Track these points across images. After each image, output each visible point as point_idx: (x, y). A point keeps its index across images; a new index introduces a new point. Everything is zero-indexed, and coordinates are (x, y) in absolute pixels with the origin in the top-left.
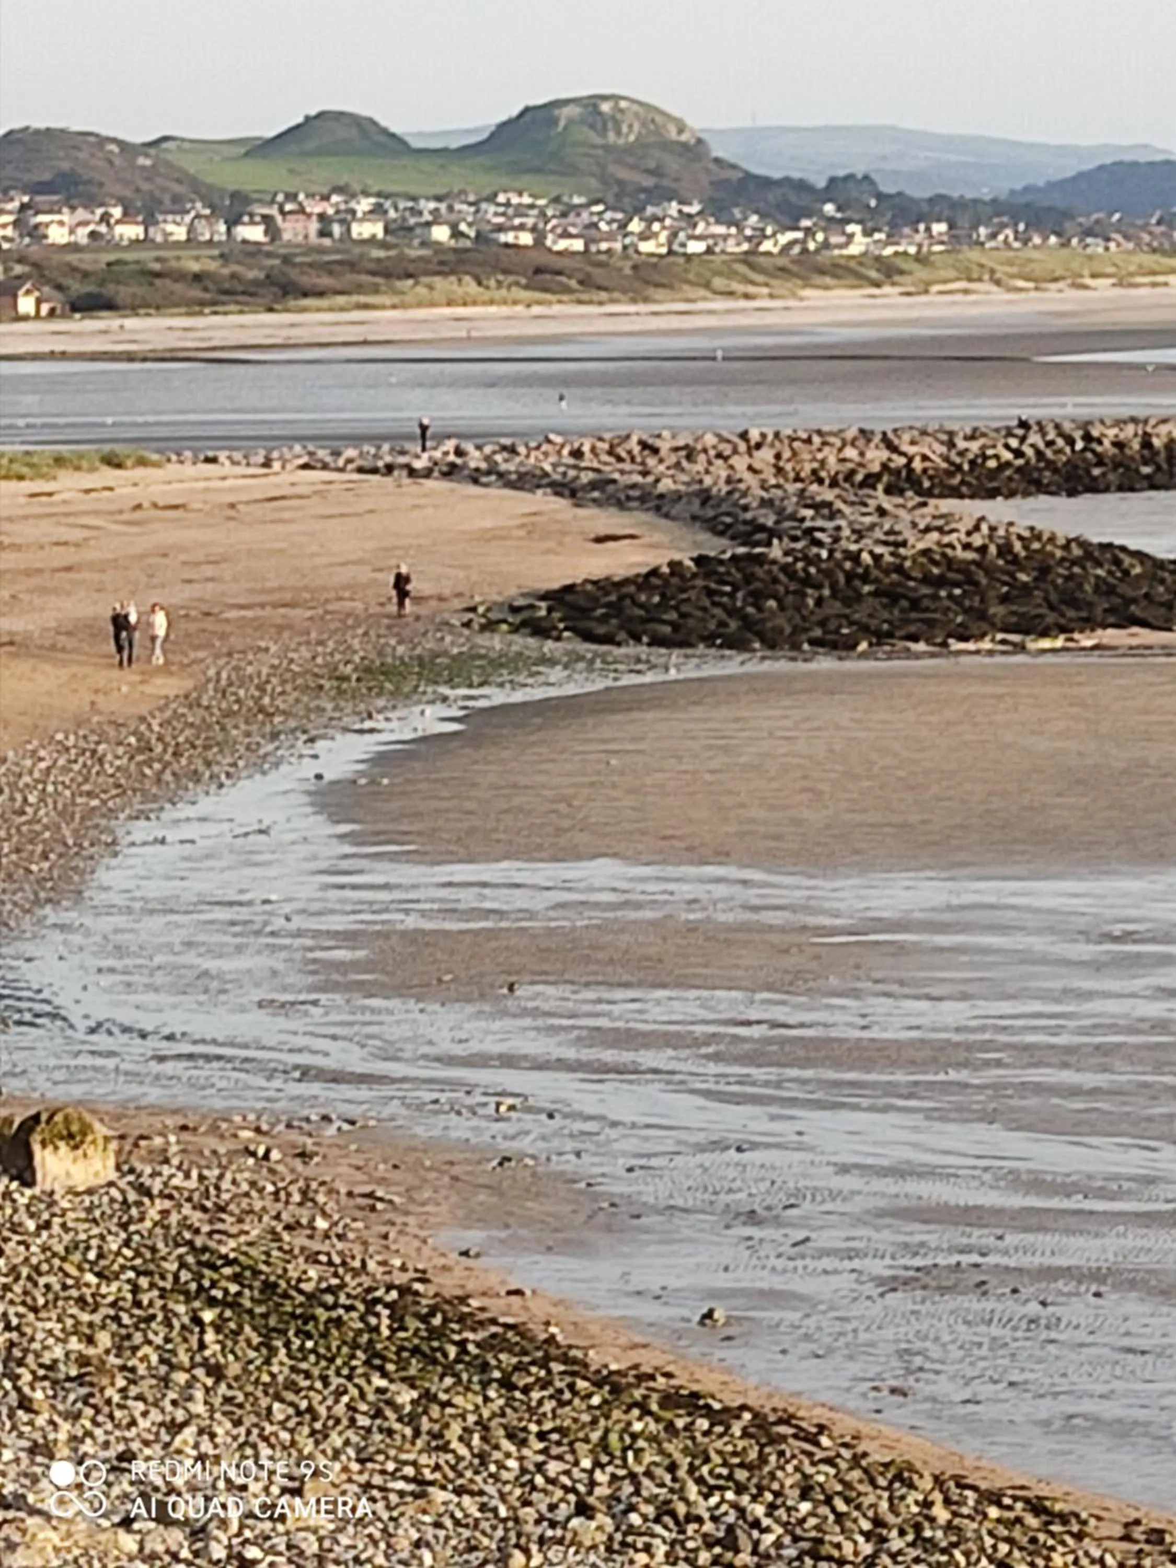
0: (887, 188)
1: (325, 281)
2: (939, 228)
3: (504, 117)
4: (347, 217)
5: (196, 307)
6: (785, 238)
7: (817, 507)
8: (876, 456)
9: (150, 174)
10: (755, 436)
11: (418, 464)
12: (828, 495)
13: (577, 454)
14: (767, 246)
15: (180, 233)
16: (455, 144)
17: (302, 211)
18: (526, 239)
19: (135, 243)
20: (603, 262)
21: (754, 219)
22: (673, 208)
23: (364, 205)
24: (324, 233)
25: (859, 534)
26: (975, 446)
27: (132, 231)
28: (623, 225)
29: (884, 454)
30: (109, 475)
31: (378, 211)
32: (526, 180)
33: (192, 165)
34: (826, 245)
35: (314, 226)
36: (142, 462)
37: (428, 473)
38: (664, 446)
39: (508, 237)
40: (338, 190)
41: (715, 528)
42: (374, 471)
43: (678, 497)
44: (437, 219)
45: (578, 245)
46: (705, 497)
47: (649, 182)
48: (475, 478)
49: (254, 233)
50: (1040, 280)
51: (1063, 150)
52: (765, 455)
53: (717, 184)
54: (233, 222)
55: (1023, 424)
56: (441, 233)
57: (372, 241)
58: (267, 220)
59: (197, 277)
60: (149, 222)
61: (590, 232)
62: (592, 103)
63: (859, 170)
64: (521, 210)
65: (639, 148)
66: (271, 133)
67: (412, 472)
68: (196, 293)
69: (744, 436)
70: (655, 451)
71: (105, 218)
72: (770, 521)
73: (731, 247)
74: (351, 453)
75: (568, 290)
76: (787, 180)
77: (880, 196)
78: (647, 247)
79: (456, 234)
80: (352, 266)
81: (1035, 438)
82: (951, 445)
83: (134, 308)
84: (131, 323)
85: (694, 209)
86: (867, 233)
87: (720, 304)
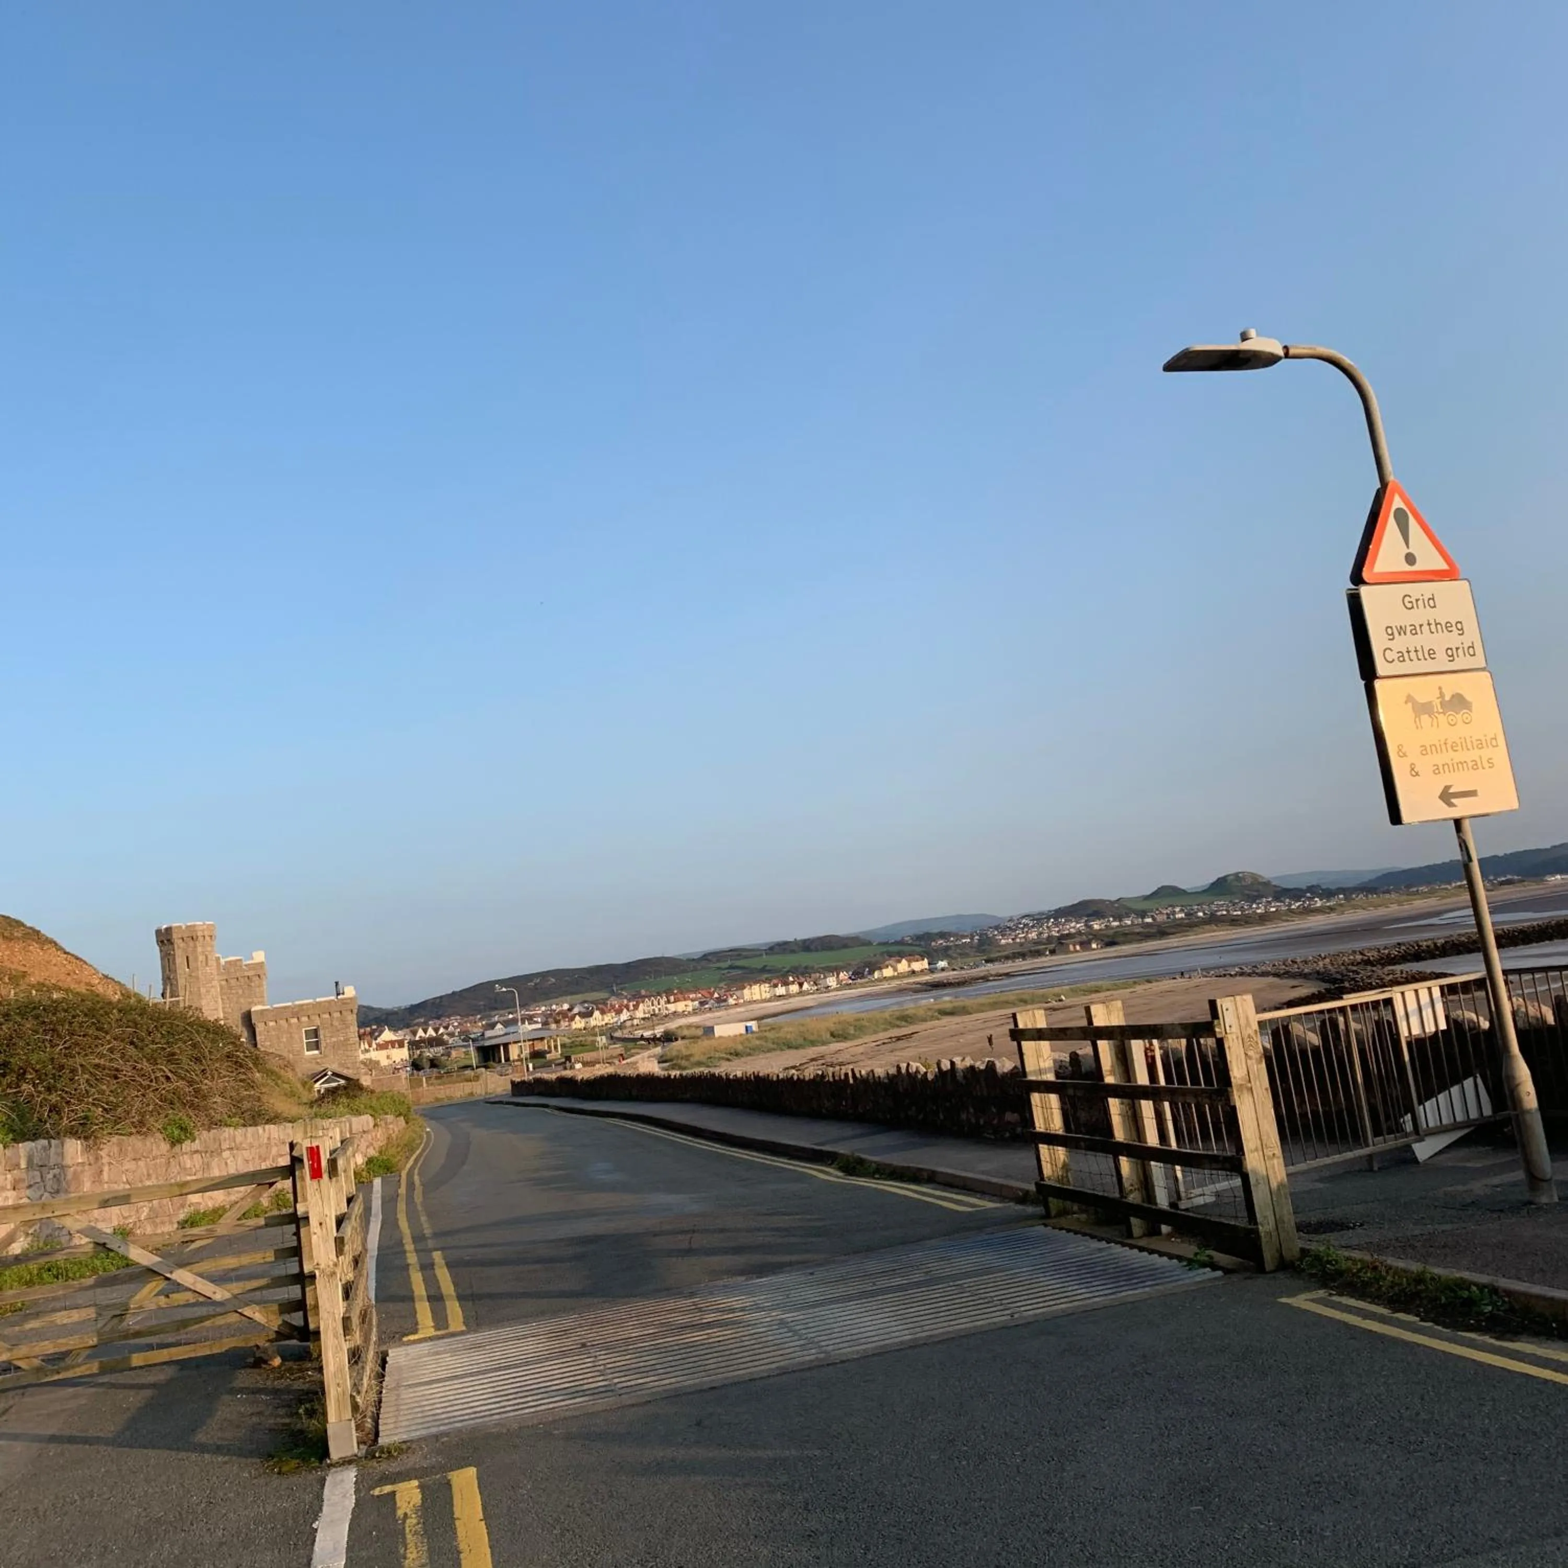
0: (1324, 887)
1: (1173, 930)
2: (1341, 896)
3: (1211, 881)
4: (1174, 913)
5: (1140, 941)
6: (1297, 904)
7: (1353, 971)
8: (1359, 957)
9: (1117, 908)
10: (1323, 955)
11: (1233, 973)
12: (1355, 968)
13: (1274, 965)
14: (1293, 907)
15: (1129, 922)
16: (1199, 890)
17: (1161, 913)
18: (1225, 913)
19: (1118, 927)
20: (1248, 916)
21: (1287, 900)
22: (1264, 900)
23: (1177, 909)
24: (1168, 918)
25: (1369, 977)
26: (1386, 951)
27: (1116, 924)
28: (1251, 906)
29: (1361, 957)
30: (1148, 986)
31: (1182, 911)
32: (1221, 897)
33: (1129, 905)
34: (1310, 905)
35: (1165, 917)
36: (1157, 981)
37: (1236, 975)
38: (1298, 960)
39: (1219, 913)
40: (1170, 906)
41: (1324, 981)
42: (1220, 976)
43: (1310, 974)
44: (1199, 910)
45: (1239, 913)
46: (1318, 973)
47: (1255, 893)
48: (1249, 975)
49: (1149, 920)
50: (1376, 907)
51: (1373, 871)
52: (1327, 960)
53: (1276, 892)
54: (1143, 917)
55: (1399, 944)
56: (1201, 914)
57: (1182, 919)
58: (1152, 917)
59: (1138, 933)
60: (1120, 921)
61: (1242, 909)
62: (1236, 875)
63: (1315, 883)
64: (1222, 905)
65: (1252, 884)
66: (1149, 893)
67: (1231, 975)
68: (1139, 937)
69: (1320, 956)
70: (1296, 962)
71: (1109, 921)
72: (1339, 977)
73: (1283, 908)
74: (1212, 972)
75: (1241, 925)
76: (1295, 889)
77: (1323, 890)
78: (1259, 911)
79: (1205, 914)
80: (1179, 925)
81: (1403, 947)
82: (1379, 952)
83: (1124, 943)
84: (1124, 947)
85: (1270, 899)
86: (1321, 900)
87: (1285, 924)
